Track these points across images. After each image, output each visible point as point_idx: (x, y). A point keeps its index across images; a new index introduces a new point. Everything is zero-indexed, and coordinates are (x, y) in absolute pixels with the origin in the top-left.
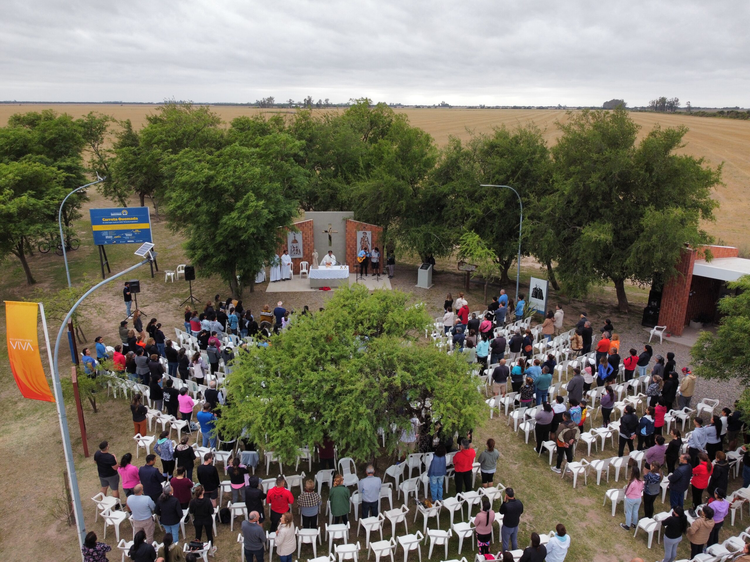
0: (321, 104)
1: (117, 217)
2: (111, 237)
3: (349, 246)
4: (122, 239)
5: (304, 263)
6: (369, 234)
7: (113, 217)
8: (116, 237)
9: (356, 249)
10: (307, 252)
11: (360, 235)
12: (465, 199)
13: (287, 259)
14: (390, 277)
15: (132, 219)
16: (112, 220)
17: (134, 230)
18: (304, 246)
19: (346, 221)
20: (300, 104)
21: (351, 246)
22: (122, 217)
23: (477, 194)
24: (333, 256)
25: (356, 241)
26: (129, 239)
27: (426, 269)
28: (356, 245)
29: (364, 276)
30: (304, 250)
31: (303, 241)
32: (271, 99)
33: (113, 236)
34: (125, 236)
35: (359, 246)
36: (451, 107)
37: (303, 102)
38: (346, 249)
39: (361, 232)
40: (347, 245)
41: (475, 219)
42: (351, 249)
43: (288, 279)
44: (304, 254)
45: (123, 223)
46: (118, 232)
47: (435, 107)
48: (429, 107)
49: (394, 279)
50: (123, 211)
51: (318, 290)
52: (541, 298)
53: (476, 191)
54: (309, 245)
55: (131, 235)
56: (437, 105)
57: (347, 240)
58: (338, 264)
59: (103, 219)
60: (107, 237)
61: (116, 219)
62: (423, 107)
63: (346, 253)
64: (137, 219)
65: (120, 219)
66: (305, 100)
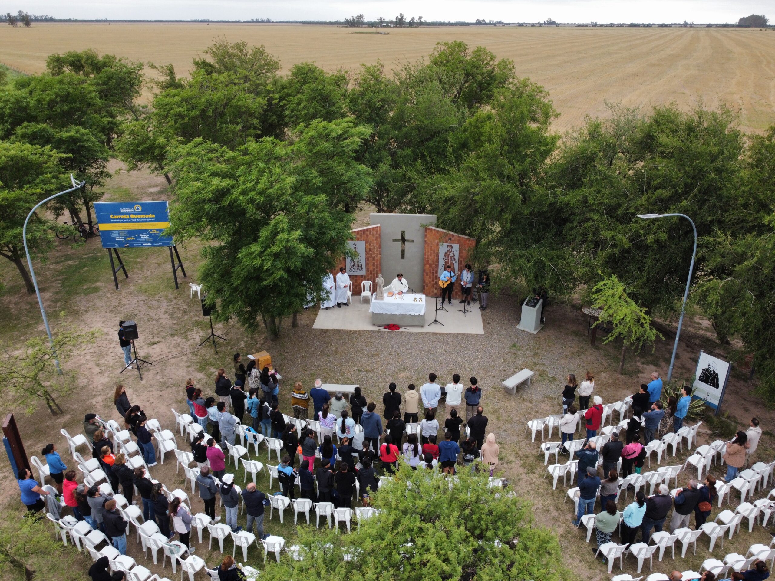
0: (413, 22)
1: (128, 214)
2: (122, 239)
3: (428, 261)
4: (136, 241)
5: (367, 283)
6: (456, 247)
7: (123, 214)
8: (129, 239)
9: (437, 266)
10: (371, 268)
11: (443, 249)
12: (602, 215)
13: (344, 279)
14: (482, 308)
15: (147, 216)
16: (122, 217)
17: (151, 230)
18: (367, 259)
19: (426, 228)
20: (391, 22)
21: (431, 262)
22: (135, 213)
23: (620, 211)
24: (404, 280)
25: (437, 255)
26: (146, 242)
27: (534, 306)
28: (437, 260)
29: (446, 306)
30: (367, 264)
31: (367, 253)
32: (360, 17)
33: (125, 238)
34: (139, 237)
35: (441, 263)
36: (558, 25)
37: (395, 20)
38: (424, 265)
39: (446, 245)
40: (425, 260)
41: (616, 250)
42: (430, 265)
43: (345, 304)
44: (367, 270)
45: (137, 222)
46: (131, 233)
47: (540, 25)
48: (533, 25)
49: (487, 311)
50: (136, 207)
51: (382, 329)
52: (716, 385)
53: (619, 205)
54: (374, 259)
55: (147, 236)
56: (542, 22)
57: (425, 254)
58: (411, 290)
59: (111, 216)
60: (117, 239)
61: (128, 217)
62: (526, 25)
63: (424, 270)
64: (154, 216)
65: (132, 216)
66: (397, 18)
